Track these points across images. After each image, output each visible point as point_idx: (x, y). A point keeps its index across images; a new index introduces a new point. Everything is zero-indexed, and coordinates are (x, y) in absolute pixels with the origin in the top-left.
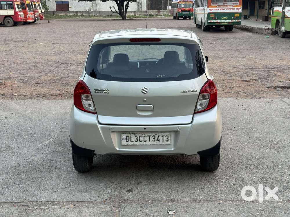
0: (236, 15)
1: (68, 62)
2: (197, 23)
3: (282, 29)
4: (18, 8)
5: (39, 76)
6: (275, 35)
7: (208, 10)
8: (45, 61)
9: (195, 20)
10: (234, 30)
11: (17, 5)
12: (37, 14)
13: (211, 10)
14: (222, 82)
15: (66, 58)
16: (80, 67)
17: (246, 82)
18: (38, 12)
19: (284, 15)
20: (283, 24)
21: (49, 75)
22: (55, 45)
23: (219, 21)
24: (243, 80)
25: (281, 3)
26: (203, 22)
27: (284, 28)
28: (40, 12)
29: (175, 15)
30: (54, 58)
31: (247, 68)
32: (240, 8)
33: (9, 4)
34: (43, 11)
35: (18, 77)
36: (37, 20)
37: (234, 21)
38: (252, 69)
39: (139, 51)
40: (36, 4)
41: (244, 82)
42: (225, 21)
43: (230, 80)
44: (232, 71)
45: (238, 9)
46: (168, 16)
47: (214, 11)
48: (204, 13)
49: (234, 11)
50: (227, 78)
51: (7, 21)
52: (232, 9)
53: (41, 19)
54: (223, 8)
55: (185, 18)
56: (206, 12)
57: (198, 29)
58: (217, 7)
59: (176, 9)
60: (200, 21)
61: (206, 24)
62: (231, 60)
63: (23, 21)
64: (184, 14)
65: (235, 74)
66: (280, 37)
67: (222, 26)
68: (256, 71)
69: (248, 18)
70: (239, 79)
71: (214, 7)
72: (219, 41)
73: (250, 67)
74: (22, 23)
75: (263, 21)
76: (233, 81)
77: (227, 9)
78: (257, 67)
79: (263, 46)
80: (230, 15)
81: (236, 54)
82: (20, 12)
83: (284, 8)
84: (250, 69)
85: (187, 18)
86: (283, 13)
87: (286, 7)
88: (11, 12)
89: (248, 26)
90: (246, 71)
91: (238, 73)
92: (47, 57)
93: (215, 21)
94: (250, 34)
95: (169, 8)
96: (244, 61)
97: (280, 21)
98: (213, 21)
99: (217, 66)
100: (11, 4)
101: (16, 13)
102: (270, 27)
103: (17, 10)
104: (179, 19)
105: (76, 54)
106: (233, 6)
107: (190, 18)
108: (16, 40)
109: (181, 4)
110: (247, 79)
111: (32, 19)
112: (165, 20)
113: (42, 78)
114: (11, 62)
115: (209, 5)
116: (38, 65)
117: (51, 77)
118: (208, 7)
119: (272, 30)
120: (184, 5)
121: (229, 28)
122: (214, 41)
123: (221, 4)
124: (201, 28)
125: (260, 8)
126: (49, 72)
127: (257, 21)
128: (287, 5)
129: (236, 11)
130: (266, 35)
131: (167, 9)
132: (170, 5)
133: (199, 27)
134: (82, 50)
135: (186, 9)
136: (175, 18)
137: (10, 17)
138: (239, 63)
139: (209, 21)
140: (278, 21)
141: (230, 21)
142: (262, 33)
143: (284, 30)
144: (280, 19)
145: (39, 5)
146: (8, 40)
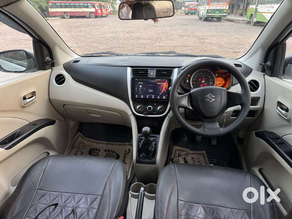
0: (224, 11)
1: (118, 38)
2: (200, 16)
3: (254, 20)
4: (98, 7)
5: (98, 46)
6: (248, 24)
7: (207, 8)
8: (105, 37)
9: (198, 15)
10: (222, 21)
11: (97, 6)
12: (108, 11)
13: (209, 7)
14: (220, 52)
15: (118, 35)
16: (125, 41)
17: (237, 53)
18: (109, 10)
19: (257, 10)
20: (255, 17)
21: (104, 45)
22: (114, 28)
23: (214, 14)
24: (234, 51)
25: (255, 3)
26: (204, 15)
27: (256, 19)
28: (110, 10)
29: (186, 12)
30: (111, 35)
31: (236, 43)
32: (227, 6)
33: (92, 5)
34: (112, 10)
35: (84, 46)
36: (108, 15)
37: (223, 14)
38: (239, 44)
39: (163, 31)
40: (107, 5)
41: (235, 53)
42: (217, 14)
43: (225, 51)
44: (225, 45)
45: (226, 7)
46: (182, 13)
47: (211, 8)
48: (205, 10)
49: (223, 8)
50: (222, 50)
51: (92, 15)
52: (223, 7)
53: (111, 14)
54: (217, 6)
55: (192, 14)
56: (206, 9)
57: (200, 20)
58: (213, 5)
59: (187, 9)
60: (202, 14)
61: (206, 17)
62: (223, 38)
63: (100, 15)
64: (192, 12)
65: (228, 47)
66: (252, 25)
67: (215, 18)
68: (242, 46)
69: (230, 14)
70: (231, 50)
71: (211, 5)
72: (214, 26)
73: (237, 43)
74: (100, 16)
75: (239, 16)
76: (227, 52)
77: (219, 7)
78: (242, 43)
79: (242, 30)
80: (221, 11)
81: (226, 34)
82: (98, 9)
83: (257, 6)
84: (237, 44)
85: (193, 14)
86: (256, 10)
87: (259, 5)
88: (93, 10)
89: (231, 18)
90: (235, 45)
91: (230, 46)
92: (107, 35)
93: (211, 14)
94: (232, 23)
95: (183, 8)
96: (232, 39)
97: (253, 15)
98: (210, 14)
99: (215, 42)
100: (93, 5)
101: (96, 10)
102: (246, 19)
103: (97, 8)
104: (188, 15)
105: (125, 33)
106: (223, 5)
107: (195, 14)
108: (94, 25)
109: (190, 6)
110: (237, 51)
111: (105, 14)
112: (180, 15)
113: (100, 47)
114: (85, 37)
115: (208, 4)
116: (100, 39)
117: (105, 47)
118: (208, 5)
119: (247, 21)
120: (192, 6)
121: (219, 19)
122: (211, 26)
123: (216, 3)
124: (202, 19)
125: (237, 9)
126: (105, 44)
127: (235, 16)
128: (259, 4)
129: (225, 8)
130: (242, 24)
131: (181, 9)
132: (184, 7)
133: (201, 18)
134: (129, 31)
135: (193, 8)
136: (186, 14)
137: (93, 12)
138: (230, 40)
139: (208, 14)
140: (252, 15)
141: (221, 14)
142: (240, 23)
143: (255, 21)
144: (253, 14)
145: (109, 6)
146: (89, 25)
